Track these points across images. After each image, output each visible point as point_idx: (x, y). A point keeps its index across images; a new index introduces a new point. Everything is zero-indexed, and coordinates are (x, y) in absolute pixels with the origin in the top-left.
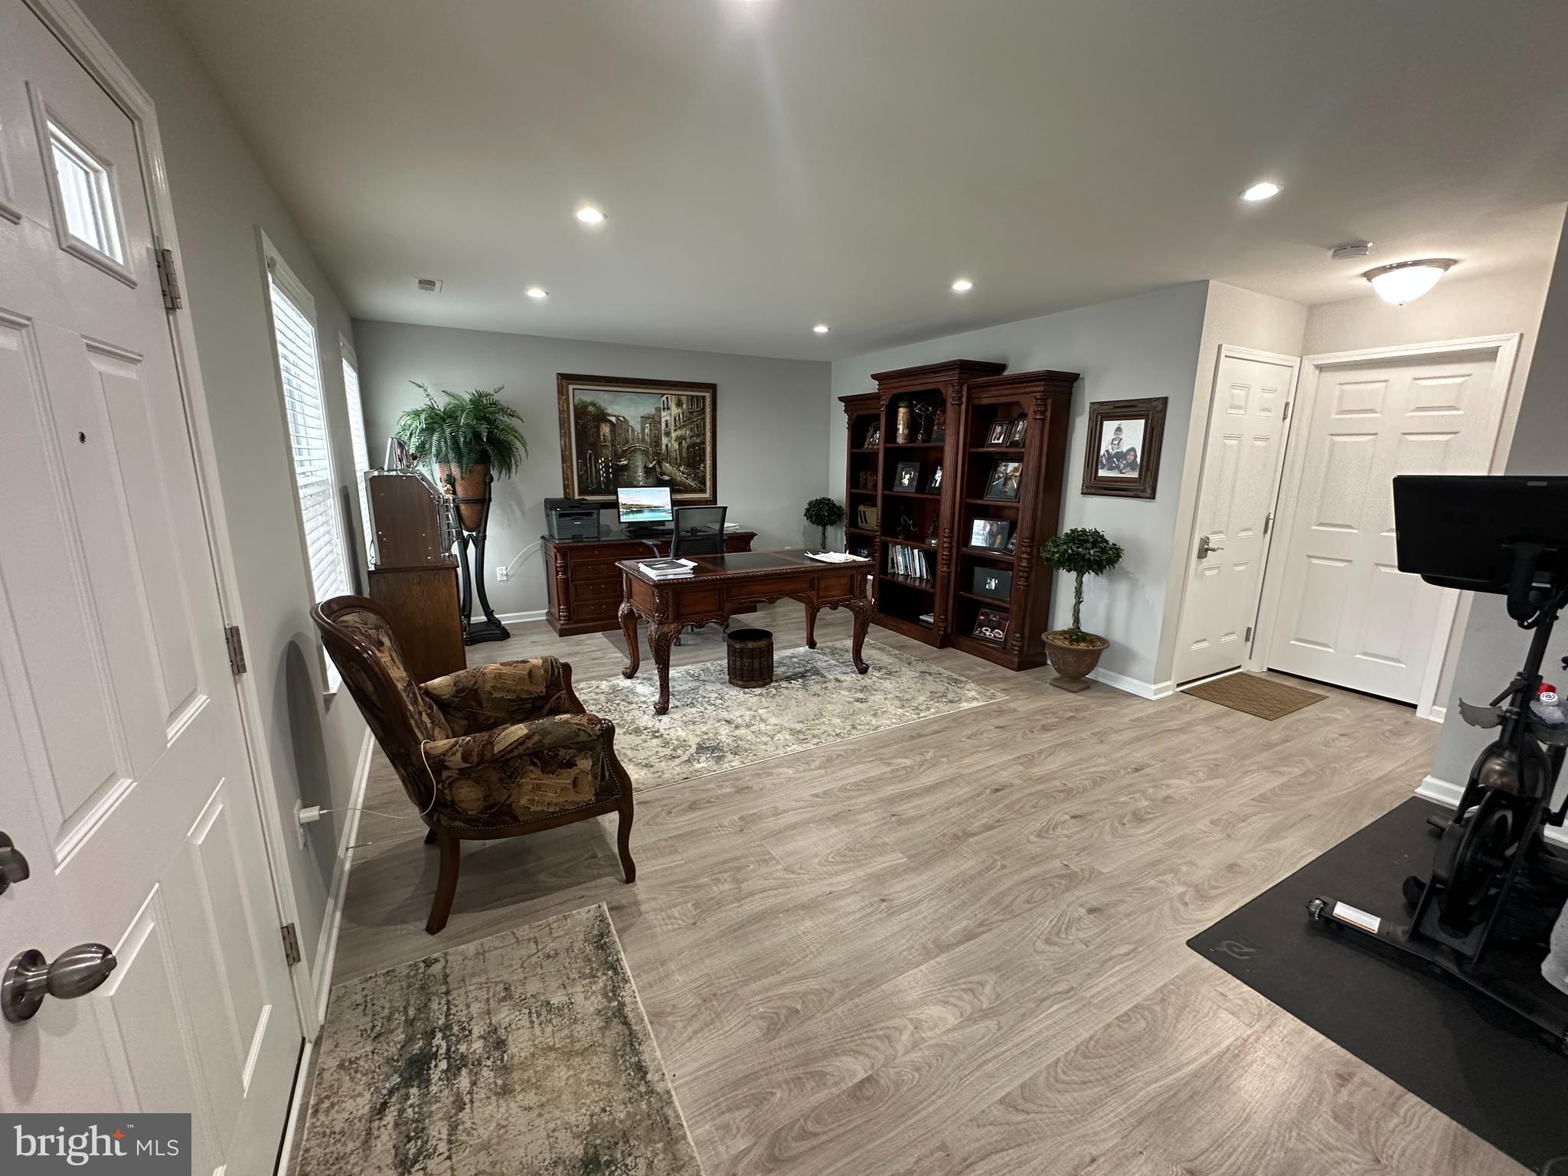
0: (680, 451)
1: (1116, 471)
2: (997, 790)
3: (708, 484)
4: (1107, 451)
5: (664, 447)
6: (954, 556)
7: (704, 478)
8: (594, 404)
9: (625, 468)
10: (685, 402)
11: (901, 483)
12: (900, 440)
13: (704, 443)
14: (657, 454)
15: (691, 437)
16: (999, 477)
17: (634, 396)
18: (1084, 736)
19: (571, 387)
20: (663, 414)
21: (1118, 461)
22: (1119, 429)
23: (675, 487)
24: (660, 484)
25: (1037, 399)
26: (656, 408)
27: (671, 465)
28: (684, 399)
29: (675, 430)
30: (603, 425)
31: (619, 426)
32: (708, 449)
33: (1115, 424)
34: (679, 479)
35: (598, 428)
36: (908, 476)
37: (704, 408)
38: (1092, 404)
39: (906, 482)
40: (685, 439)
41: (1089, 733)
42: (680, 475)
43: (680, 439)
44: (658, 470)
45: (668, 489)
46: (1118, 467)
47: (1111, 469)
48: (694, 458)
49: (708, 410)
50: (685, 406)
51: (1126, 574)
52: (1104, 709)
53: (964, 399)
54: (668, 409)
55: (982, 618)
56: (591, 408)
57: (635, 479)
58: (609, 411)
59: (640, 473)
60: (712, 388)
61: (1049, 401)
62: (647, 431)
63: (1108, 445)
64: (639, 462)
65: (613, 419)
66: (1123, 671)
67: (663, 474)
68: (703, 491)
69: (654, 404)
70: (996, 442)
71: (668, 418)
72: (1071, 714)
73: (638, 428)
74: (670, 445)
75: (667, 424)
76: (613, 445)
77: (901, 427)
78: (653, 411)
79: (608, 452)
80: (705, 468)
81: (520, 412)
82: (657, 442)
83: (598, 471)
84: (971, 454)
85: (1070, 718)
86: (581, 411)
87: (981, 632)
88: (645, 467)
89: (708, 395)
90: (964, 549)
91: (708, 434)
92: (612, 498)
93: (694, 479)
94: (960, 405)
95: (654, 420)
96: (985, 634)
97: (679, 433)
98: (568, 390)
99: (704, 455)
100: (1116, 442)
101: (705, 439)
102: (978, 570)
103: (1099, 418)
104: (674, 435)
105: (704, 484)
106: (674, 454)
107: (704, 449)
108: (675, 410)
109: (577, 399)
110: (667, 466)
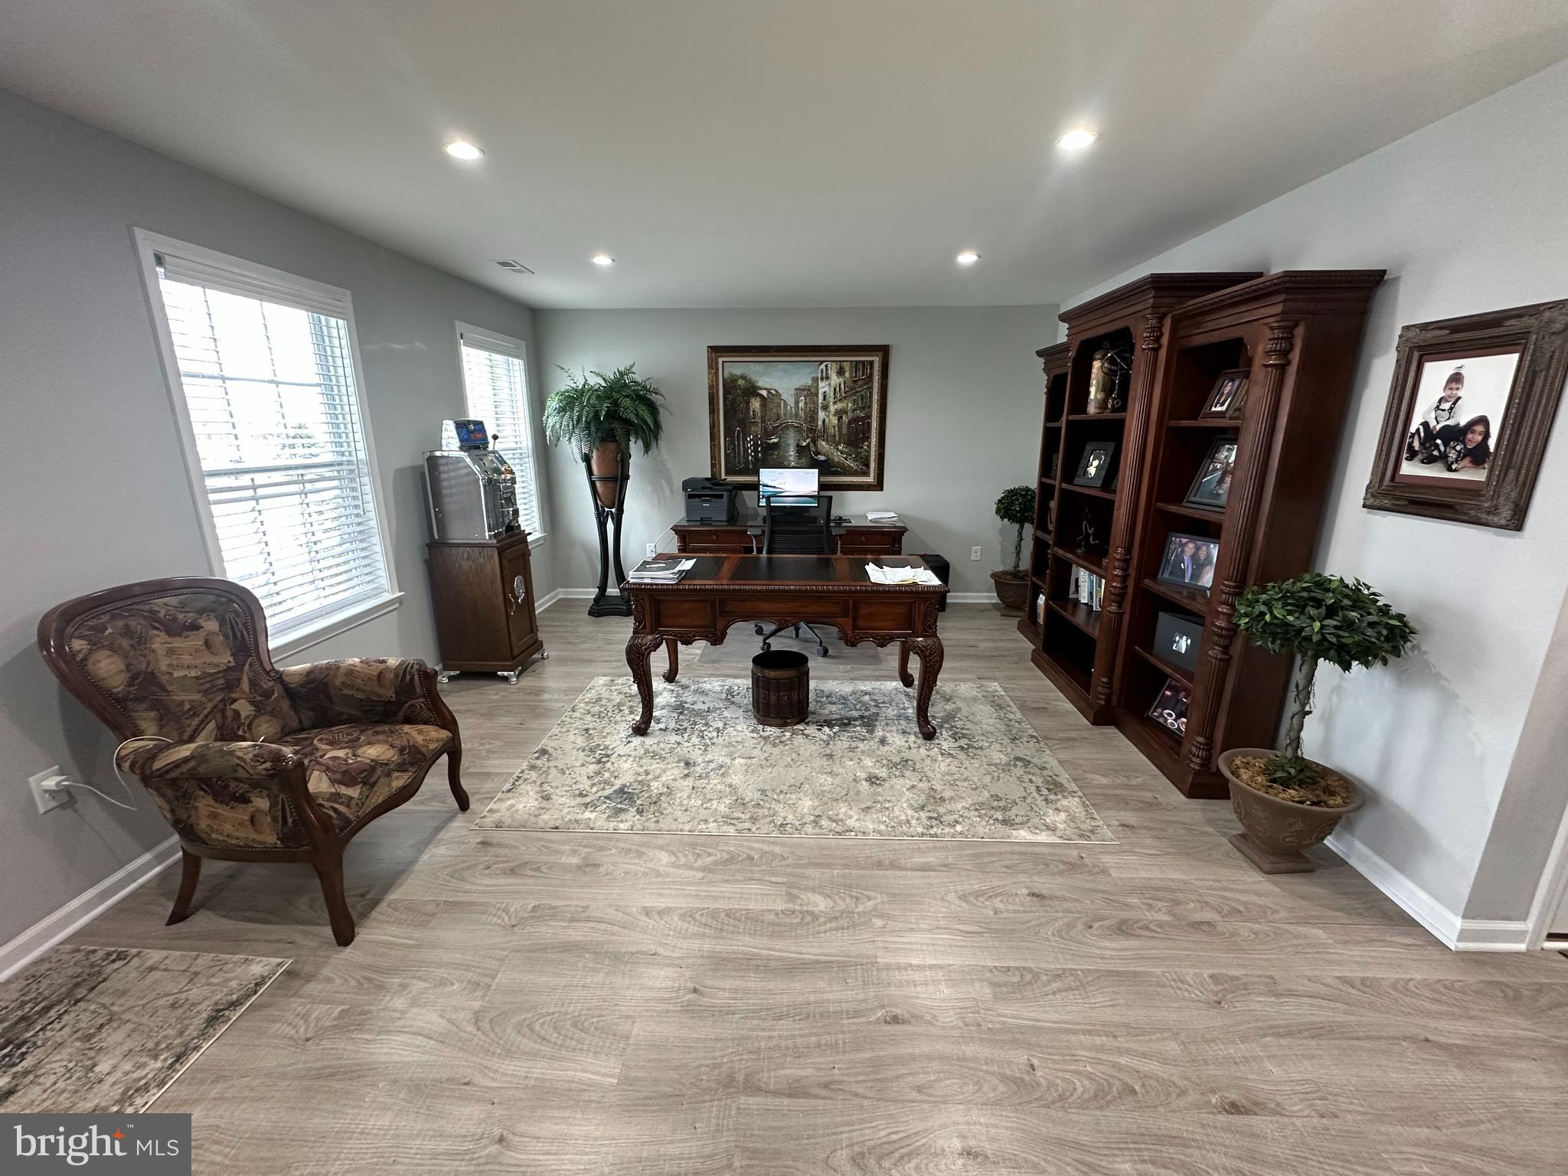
0: (840, 428)
1: (1439, 465)
2: (895, 1020)
3: (873, 465)
4: (1425, 425)
5: (820, 423)
6: (1130, 590)
7: (868, 458)
8: (743, 377)
9: (775, 446)
10: (847, 369)
11: (1086, 472)
12: (1092, 409)
13: (869, 417)
14: (812, 430)
15: (854, 410)
16: (1215, 470)
17: (787, 366)
18: (1189, 973)
19: (720, 360)
20: (821, 384)
21: (1446, 445)
22: (1456, 379)
23: (825, 468)
24: (813, 464)
25: (1272, 329)
26: (813, 379)
27: (828, 444)
28: (847, 366)
29: (835, 403)
30: (753, 400)
31: (771, 400)
32: (874, 424)
33: (1447, 367)
34: (836, 460)
35: (748, 403)
36: (1096, 463)
37: (871, 375)
38: (1406, 328)
39: (1092, 470)
40: (846, 413)
41: (1206, 973)
42: (837, 454)
43: (840, 414)
44: (813, 449)
45: (817, 471)
46: (1443, 457)
47: (1429, 460)
48: (856, 435)
49: (876, 378)
50: (847, 374)
51: (1430, 676)
52: (1301, 929)
53: (1165, 341)
54: (827, 378)
55: (1168, 693)
56: (741, 382)
57: (786, 458)
58: (760, 384)
59: (792, 452)
60: (884, 351)
61: (1300, 331)
62: (801, 405)
63: (1428, 412)
64: (791, 440)
65: (764, 393)
66: (1402, 865)
67: (818, 453)
68: (866, 474)
69: (811, 373)
70: (1219, 409)
71: (826, 389)
72: (1209, 915)
73: (791, 402)
74: (827, 421)
75: (825, 397)
76: (763, 421)
77: (1093, 390)
78: (809, 382)
79: (757, 429)
80: (869, 446)
81: (662, 390)
82: (812, 417)
83: (746, 450)
84: (1170, 429)
85: (1197, 925)
86: (730, 385)
87: (1161, 715)
88: (798, 445)
89: (876, 360)
90: (1147, 581)
91: (875, 407)
92: (754, 479)
93: (855, 460)
94: (1156, 350)
95: (810, 392)
96: (1166, 720)
97: (839, 406)
98: (717, 363)
99: (869, 430)
100: (1446, 406)
101: (871, 412)
102: (1164, 619)
103: (1416, 355)
104: (832, 408)
105: (868, 466)
106: (832, 431)
107: (869, 425)
108: (835, 379)
109: (726, 372)
110: (823, 444)
